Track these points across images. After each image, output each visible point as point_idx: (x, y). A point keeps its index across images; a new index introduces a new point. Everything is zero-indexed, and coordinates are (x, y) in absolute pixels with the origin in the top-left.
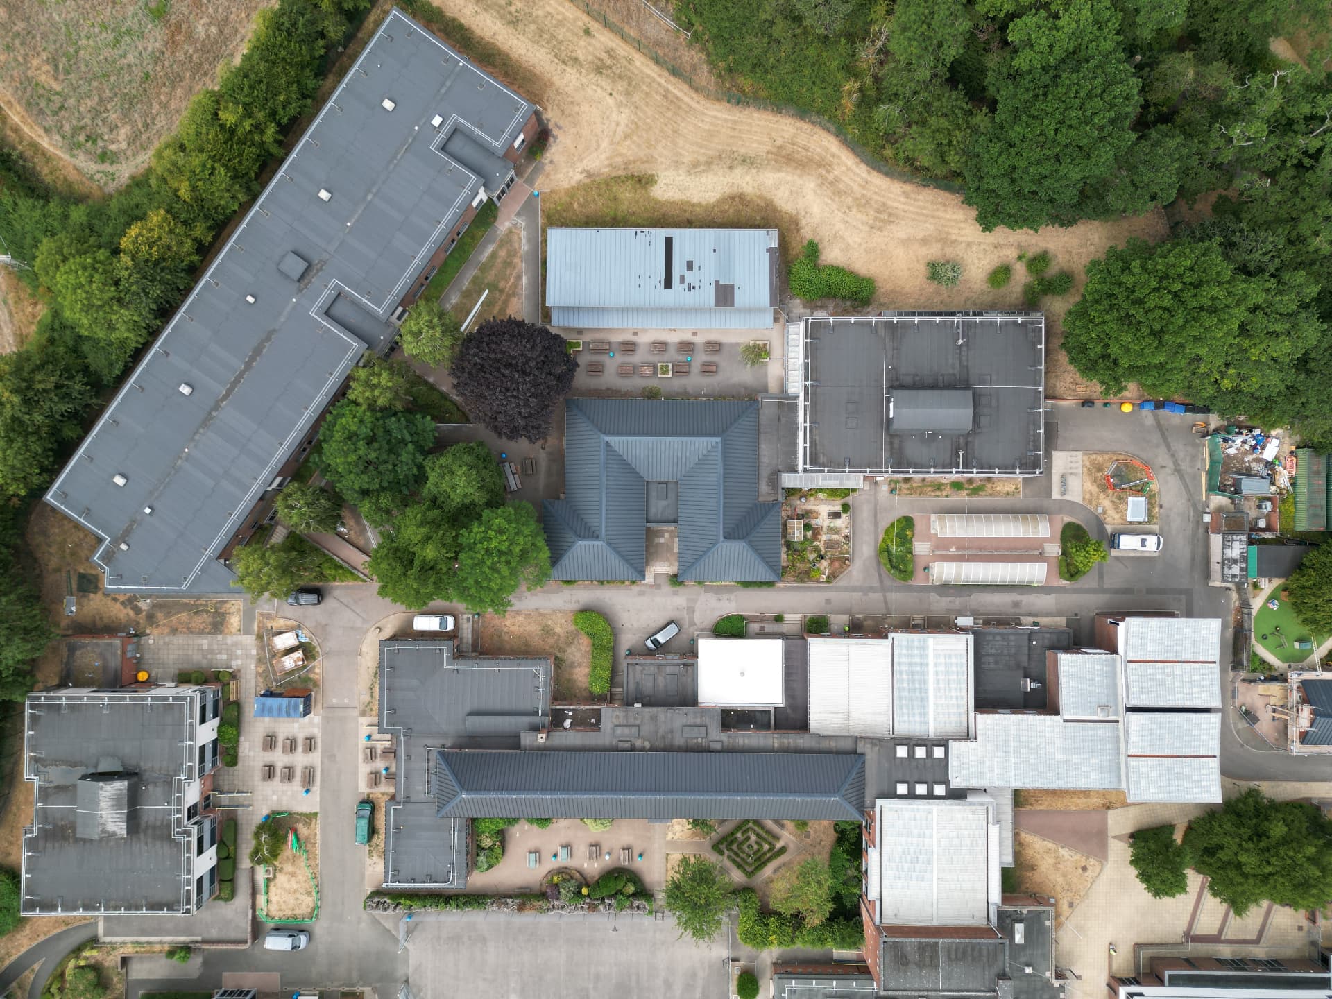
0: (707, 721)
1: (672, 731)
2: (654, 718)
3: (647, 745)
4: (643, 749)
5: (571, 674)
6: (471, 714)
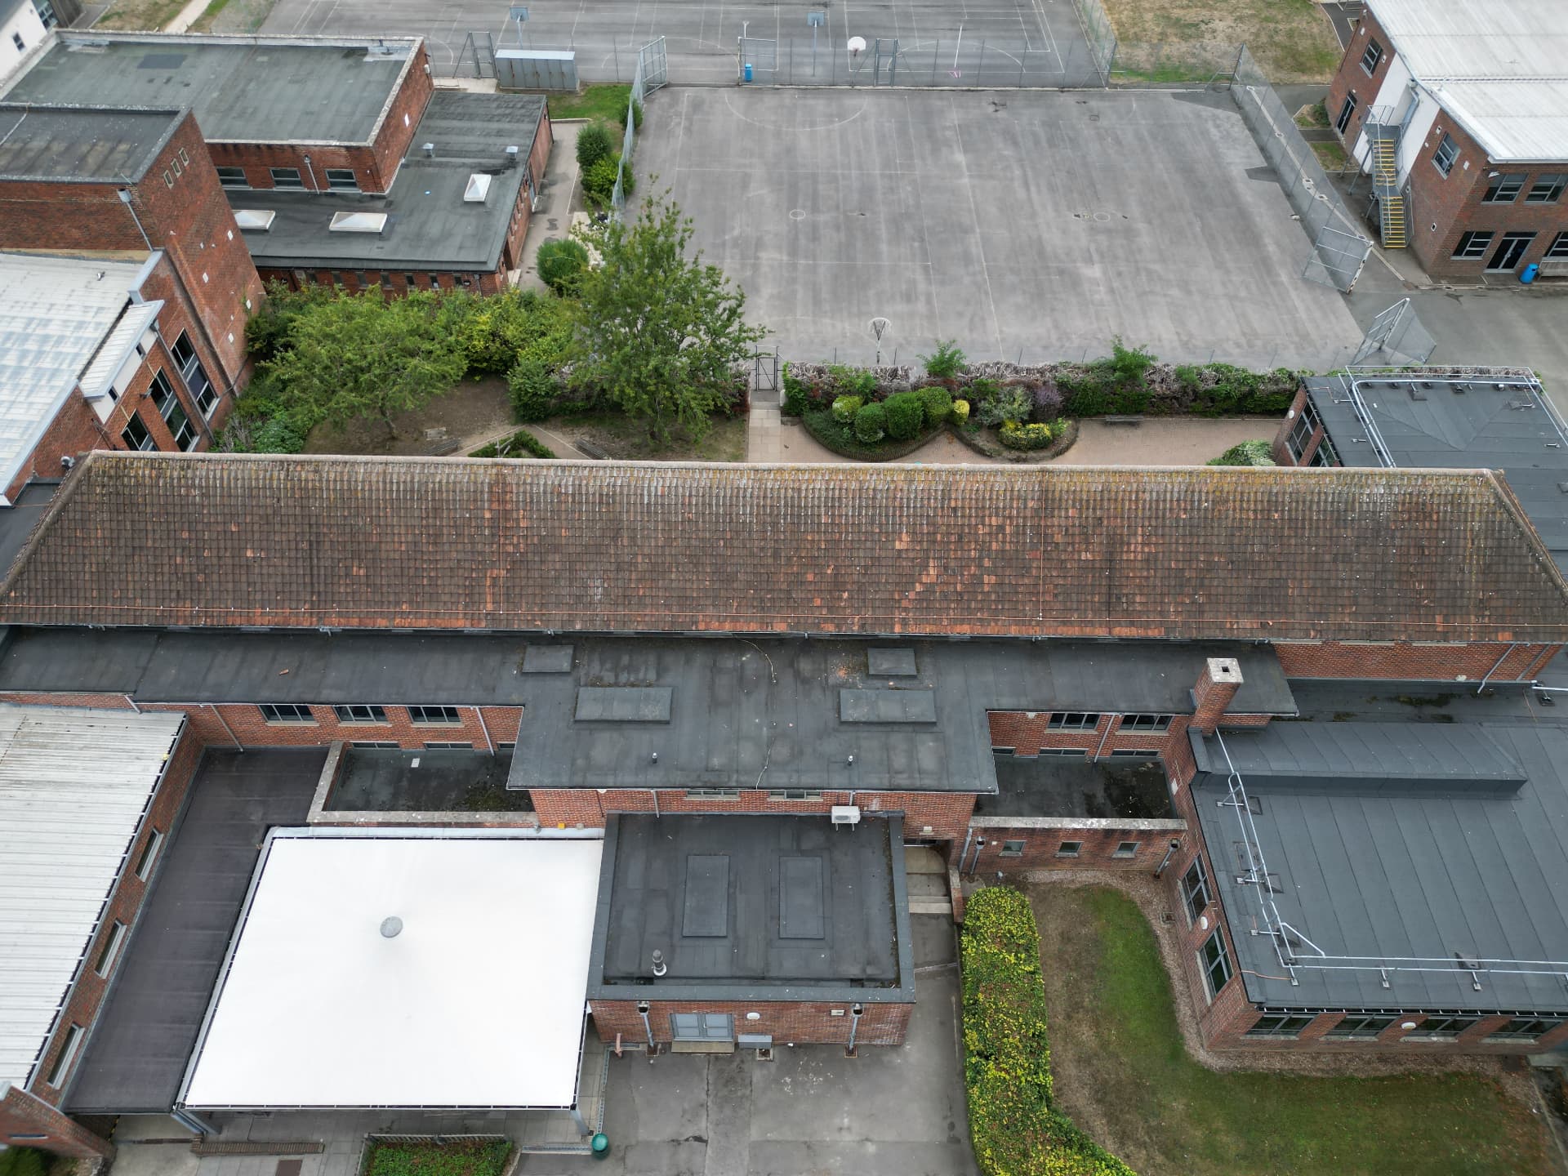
1: (714, 706)
3: (807, 665)
4: (826, 645)
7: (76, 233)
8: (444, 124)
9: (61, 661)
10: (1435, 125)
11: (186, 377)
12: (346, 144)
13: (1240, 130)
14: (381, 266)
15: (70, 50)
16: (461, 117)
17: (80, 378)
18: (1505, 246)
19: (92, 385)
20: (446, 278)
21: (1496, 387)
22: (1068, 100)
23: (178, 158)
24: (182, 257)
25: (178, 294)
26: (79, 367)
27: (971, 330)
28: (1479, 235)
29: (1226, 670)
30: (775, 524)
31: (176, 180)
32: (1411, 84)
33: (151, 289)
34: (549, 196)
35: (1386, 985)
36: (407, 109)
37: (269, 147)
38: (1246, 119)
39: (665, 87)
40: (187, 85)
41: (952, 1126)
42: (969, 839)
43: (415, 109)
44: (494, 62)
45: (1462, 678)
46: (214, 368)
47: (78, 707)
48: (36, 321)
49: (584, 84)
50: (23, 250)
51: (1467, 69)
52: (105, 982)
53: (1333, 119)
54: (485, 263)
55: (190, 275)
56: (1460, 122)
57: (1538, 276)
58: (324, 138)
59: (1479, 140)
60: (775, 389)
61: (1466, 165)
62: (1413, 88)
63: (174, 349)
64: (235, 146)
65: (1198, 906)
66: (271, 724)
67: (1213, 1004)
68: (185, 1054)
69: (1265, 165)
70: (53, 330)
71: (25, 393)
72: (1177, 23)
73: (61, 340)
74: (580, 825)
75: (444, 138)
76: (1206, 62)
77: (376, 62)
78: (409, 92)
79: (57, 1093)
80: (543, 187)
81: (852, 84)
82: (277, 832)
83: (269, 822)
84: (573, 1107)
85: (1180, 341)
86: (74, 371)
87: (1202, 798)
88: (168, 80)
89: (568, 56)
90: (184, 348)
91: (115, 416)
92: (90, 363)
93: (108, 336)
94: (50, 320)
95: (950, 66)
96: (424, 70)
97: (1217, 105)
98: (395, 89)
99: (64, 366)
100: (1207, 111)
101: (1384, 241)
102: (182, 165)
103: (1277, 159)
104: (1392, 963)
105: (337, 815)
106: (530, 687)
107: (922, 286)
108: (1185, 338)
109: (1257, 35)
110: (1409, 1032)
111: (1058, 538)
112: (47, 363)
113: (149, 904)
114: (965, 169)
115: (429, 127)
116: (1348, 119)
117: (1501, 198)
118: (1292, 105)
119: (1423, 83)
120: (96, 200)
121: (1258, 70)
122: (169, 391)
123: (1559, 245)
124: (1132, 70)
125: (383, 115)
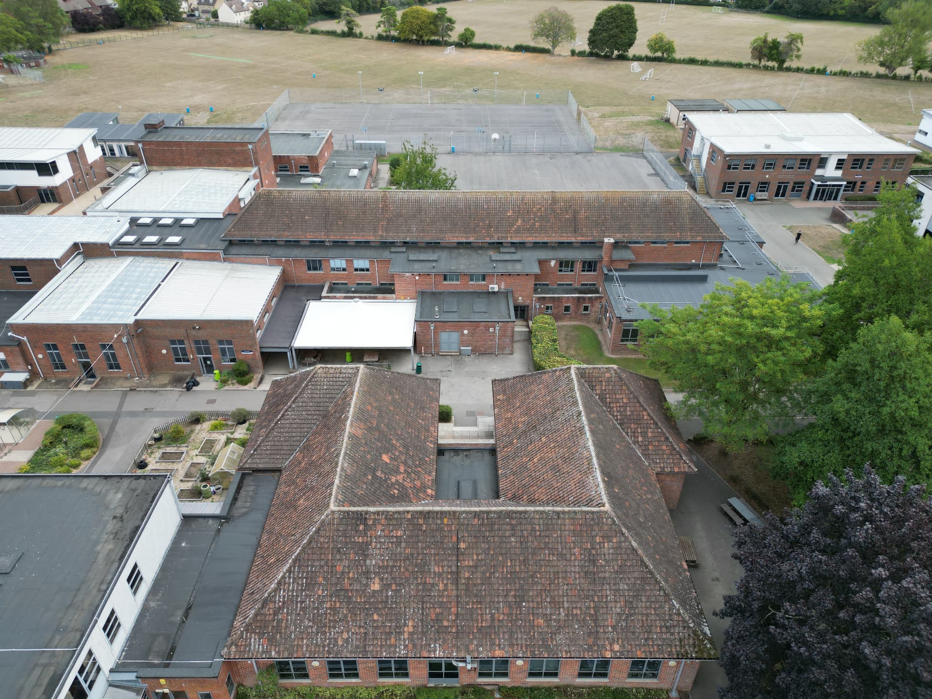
1: (451, 258)
7: (230, 161)
8: (338, 158)
9: (244, 250)
10: (710, 149)
12: (308, 155)
13: (645, 164)
16: (345, 156)
18: (740, 188)
19: (241, 195)
21: (721, 208)
22: (580, 157)
24: (263, 171)
25: (260, 182)
28: (730, 183)
29: (609, 240)
30: (470, 208)
32: (702, 138)
33: (255, 177)
34: (378, 182)
36: (327, 150)
37: (280, 156)
38: (648, 162)
42: (534, 304)
43: (329, 151)
44: (354, 143)
45: (693, 261)
48: (218, 183)
49: (389, 153)
52: (265, 322)
53: (681, 160)
55: (263, 178)
56: (716, 145)
57: (755, 199)
58: (301, 153)
59: (722, 149)
61: (719, 158)
62: (703, 140)
66: (308, 273)
69: (655, 173)
70: (224, 185)
71: (219, 198)
72: (622, 134)
74: (409, 298)
75: (340, 161)
76: (633, 146)
77: (314, 138)
78: (327, 145)
81: (494, 153)
82: (311, 302)
83: (308, 300)
84: (411, 349)
87: (607, 284)
89: (384, 142)
92: (239, 192)
93: (243, 187)
94: (222, 183)
95: (532, 148)
96: (331, 142)
97: (637, 157)
98: (322, 145)
99: (230, 192)
100: (633, 159)
101: (698, 191)
103: (657, 168)
105: (331, 295)
106: (393, 256)
109: (653, 137)
111: (558, 211)
112: (225, 191)
114: (538, 175)
115: (334, 157)
116: (686, 158)
117: (734, 168)
118: (667, 157)
119: (705, 137)
120: (240, 148)
121: (655, 148)
123: (761, 187)
124: (605, 149)
125: (320, 149)
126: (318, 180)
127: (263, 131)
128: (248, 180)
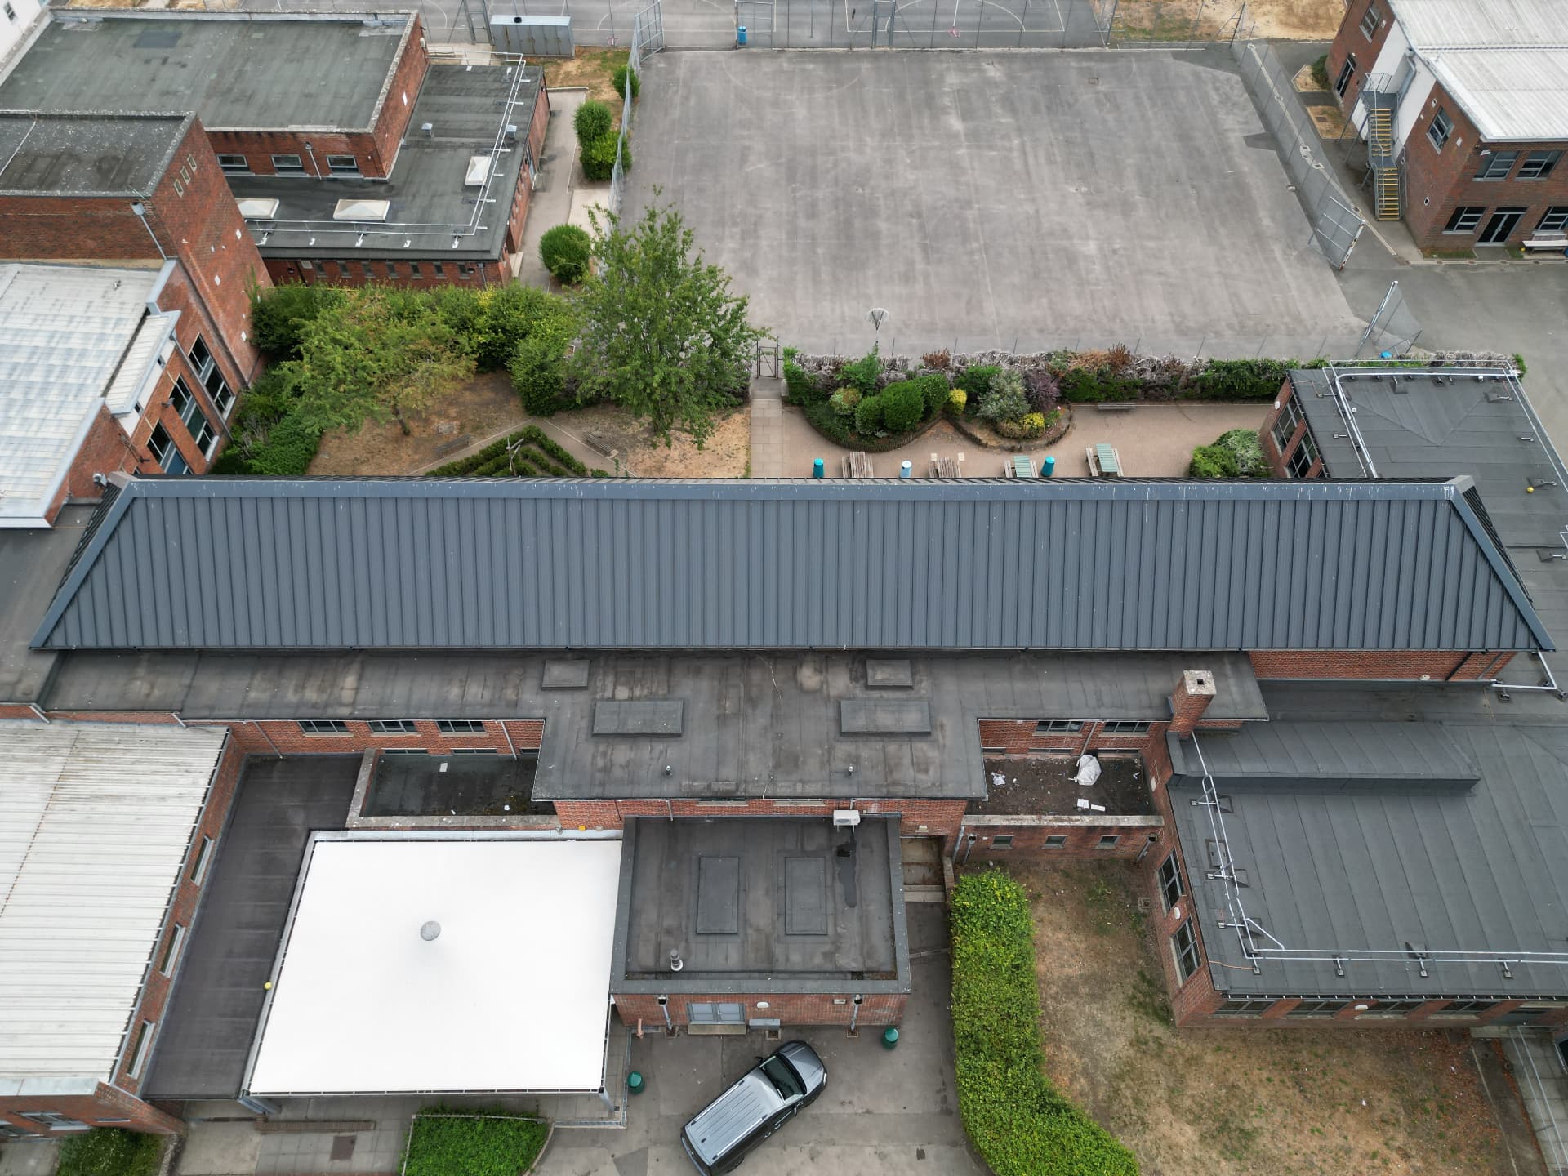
0: (589, 754)
1: (722, 720)
2: (787, 761)
3: (809, 676)
4: (826, 657)
5: (1099, 954)
6: (1460, 788)
7: (91, 244)
8: (442, 100)
10: (1430, 98)
11: (203, 380)
12: (347, 130)
13: (1240, 95)
14: (385, 255)
15: (65, 28)
16: (457, 92)
17: (104, 394)
18: (1496, 220)
19: (118, 401)
20: (450, 267)
21: (1476, 379)
23: (187, 165)
24: (195, 263)
25: (192, 300)
26: (104, 382)
27: (968, 313)
28: (1471, 210)
29: (1200, 682)
31: (186, 188)
32: (1409, 53)
33: (169, 299)
34: (548, 172)
35: (1341, 973)
36: (405, 88)
37: (271, 134)
38: (1246, 81)
39: (663, 51)
40: (184, 66)
41: (945, 1099)
42: (961, 835)
43: (412, 86)
44: (488, 28)
45: (1426, 678)
46: (230, 368)
47: (127, 723)
48: (58, 335)
49: (580, 49)
50: (40, 260)
51: (1465, 38)
52: (169, 980)
53: (1333, 81)
54: (488, 252)
55: (203, 279)
56: (1454, 97)
57: (1522, 249)
58: (324, 123)
59: (1472, 118)
60: (776, 377)
61: (1459, 142)
62: (1410, 57)
63: (191, 355)
64: (237, 133)
65: (1172, 897)
66: (308, 735)
67: (1184, 987)
68: (247, 1046)
69: (1264, 131)
70: (75, 343)
71: (54, 410)
73: (83, 354)
74: (600, 827)
75: (442, 116)
76: (1208, 19)
77: (372, 37)
78: (406, 70)
79: (136, 1082)
80: (542, 162)
81: (851, 46)
82: (319, 835)
83: (312, 826)
84: (601, 1090)
85: (1173, 322)
86: (99, 386)
87: (1177, 799)
88: (165, 61)
89: (562, 21)
90: (200, 351)
91: (141, 428)
92: (113, 378)
93: (128, 349)
94: (71, 333)
95: (949, 26)
96: (420, 43)
97: (1217, 66)
98: (393, 69)
99: (89, 381)
100: (1206, 72)
101: (1377, 213)
102: (190, 171)
103: (1276, 123)
104: (1346, 955)
105: (373, 820)
106: (550, 701)
107: (920, 266)
108: (1178, 319)
110: (1362, 1012)
112: (72, 379)
113: (204, 906)
114: (963, 138)
115: (426, 104)
116: (1347, 83)
117: (1493, 174)
119: (1419, 53)
120: (110, 213)
121: (1262, 27)
122: (188, 395)
123: (1551, 219)
124: (1130, 33)
125: (382, 98)
126: (378, 209)
127: (183, 127)
128: (147, 312)
